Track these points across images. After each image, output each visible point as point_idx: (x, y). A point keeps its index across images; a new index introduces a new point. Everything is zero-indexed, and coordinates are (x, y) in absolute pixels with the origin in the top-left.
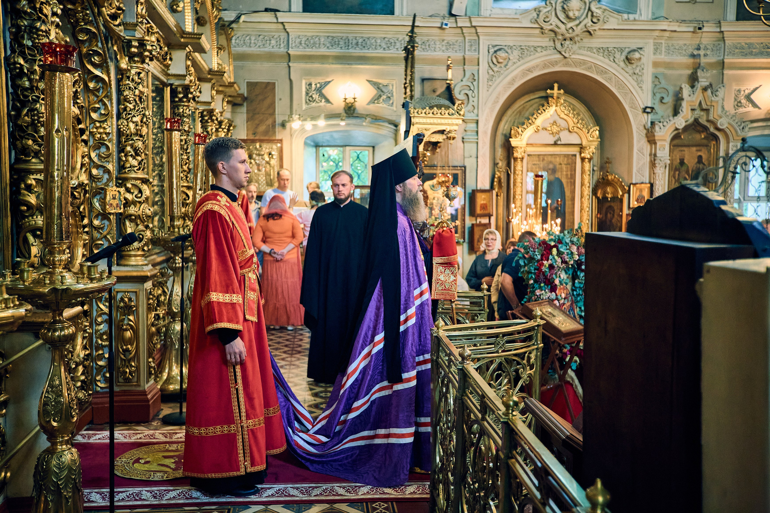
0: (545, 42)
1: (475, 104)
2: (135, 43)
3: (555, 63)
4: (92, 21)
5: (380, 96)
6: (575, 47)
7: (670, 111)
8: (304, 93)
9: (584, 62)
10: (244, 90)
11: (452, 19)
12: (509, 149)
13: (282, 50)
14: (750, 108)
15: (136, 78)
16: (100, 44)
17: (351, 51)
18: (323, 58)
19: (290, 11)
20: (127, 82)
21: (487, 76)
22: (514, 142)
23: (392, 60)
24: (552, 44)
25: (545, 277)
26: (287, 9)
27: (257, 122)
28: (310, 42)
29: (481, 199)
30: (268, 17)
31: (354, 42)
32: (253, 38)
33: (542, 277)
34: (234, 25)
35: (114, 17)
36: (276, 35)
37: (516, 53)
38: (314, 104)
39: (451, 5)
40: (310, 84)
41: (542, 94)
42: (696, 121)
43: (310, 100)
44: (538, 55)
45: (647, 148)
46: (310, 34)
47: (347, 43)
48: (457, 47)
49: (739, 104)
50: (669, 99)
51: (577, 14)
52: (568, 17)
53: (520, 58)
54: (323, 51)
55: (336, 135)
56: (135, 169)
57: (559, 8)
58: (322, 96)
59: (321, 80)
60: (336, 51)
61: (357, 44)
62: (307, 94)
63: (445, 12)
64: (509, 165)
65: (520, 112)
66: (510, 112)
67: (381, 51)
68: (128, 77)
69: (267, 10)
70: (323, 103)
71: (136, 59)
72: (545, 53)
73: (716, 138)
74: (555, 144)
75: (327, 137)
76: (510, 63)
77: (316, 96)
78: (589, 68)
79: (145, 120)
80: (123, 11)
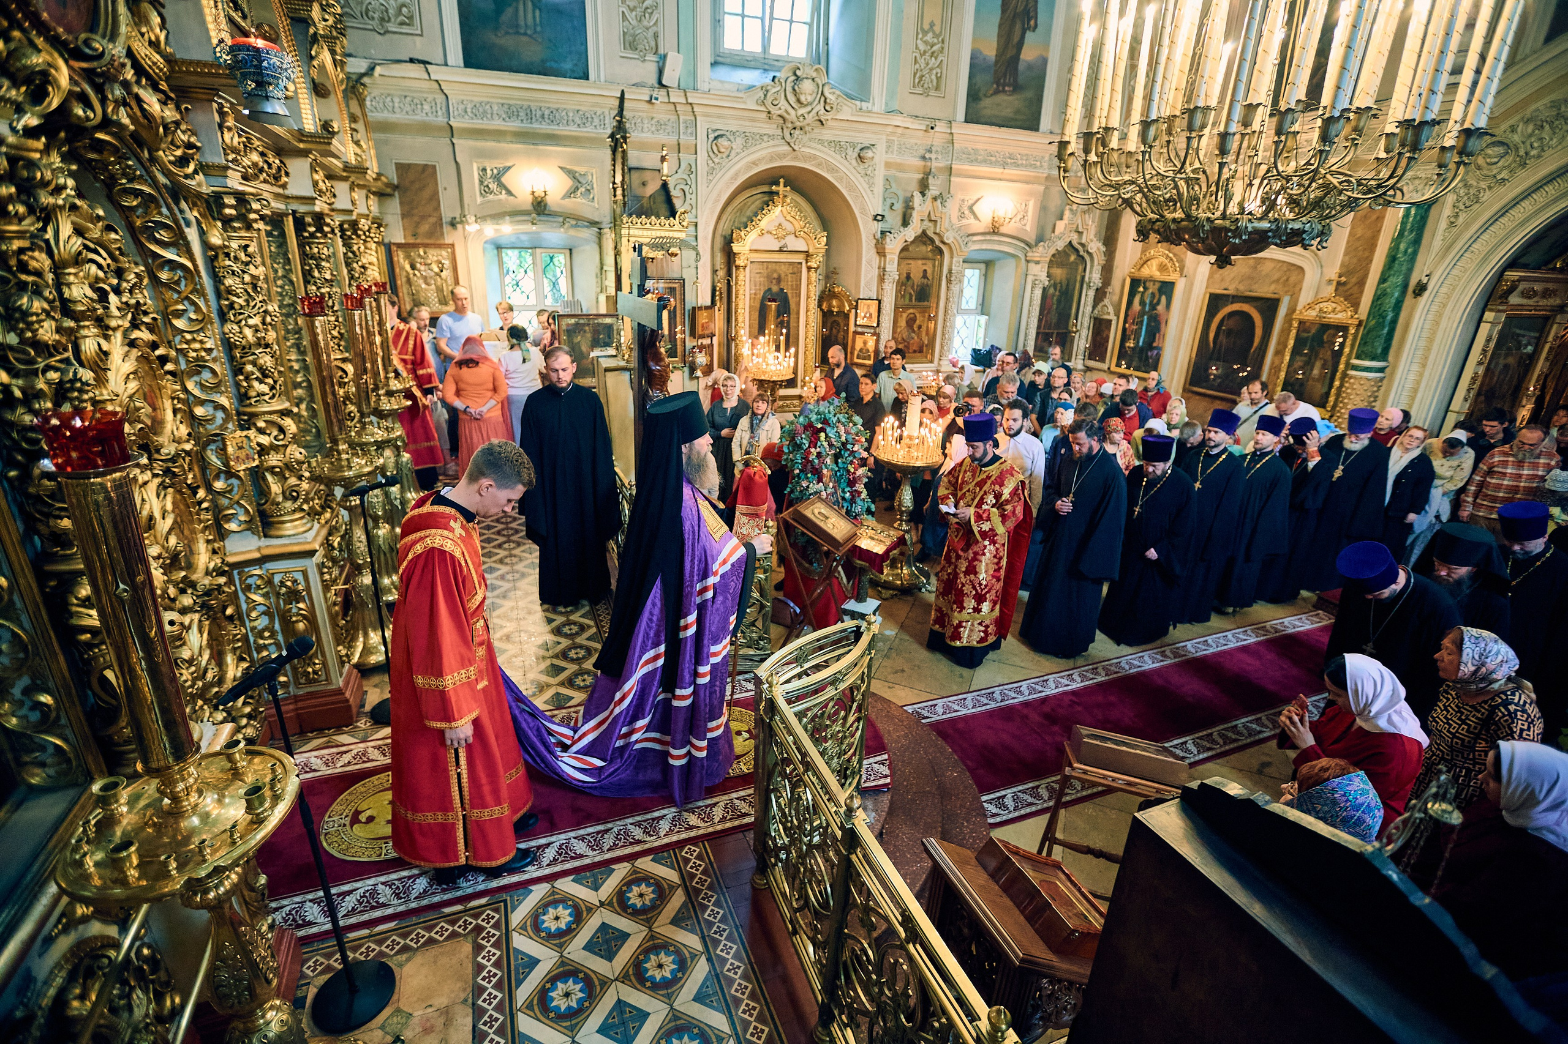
0: (772, 129)
1: (693, 202)
2: (230, 201)
3: (781, 156)
4: (141, 176)
5: (577, 188)
6: (805, 138)
7: (899, 220)
8: (477, 182)
9: (815, 157)
10: (393, 177)
11: (663, 92)
12: (730, 257)
13: (440, 119)
14: (972, 220)
15: (242, 256)
16: (164, 210)
17: (536, 125)
18: (498, 135)
19: (446, 65)
20: (228, 263)
21: (706, 168)
22: (736, 247)
23: (592, 142)
24: (779, 132)
25: (813, 467)
26: (441, 61)
27: (416, 219)
28: (479, 110)
29: (702, 318)
30: (416, 71)
31: (539, 113)
32: (396, 100)
33: (809, 467)
34: (365, 80)
35: (183, 161)
36: (430, 97)
37: (740, 141)
38: (491, 197)
39: (661, 72)
40: (484, 170)
41: (766, 189)
42: (924, 232)
43: (486, 190)
44: (764, 145)
45: (876, 259)
46: (477, 99)
47: (530, 116)
48: (669, 129)
49: (962, 216)
50: (899, 207)
51: (810, 99)
52: (799, 101)
53: (745, 147)
54: (497, 124)
55: (524, 238)
56: (266, 398)
57: (789, 89)
58: (502, 185)
59: (500, 164)
60: (514, 125)
61: (543, 117)
62: (481, 182)
63: (653, 81)
64: (729, 274)
65: (741, 210)
66: (729, 209)
67: (574, 128)
68: (227, 255)
69: (412, 61)
70: (503, 196)
71: (236, 225)
72: (772, 143)
73: (941, 252)
74: (781, 251)
75: (513, 239)
76: (733, 154)
77: (493, 186)
78: (819, 165)
79: (268, 319)
80: (198, 149)
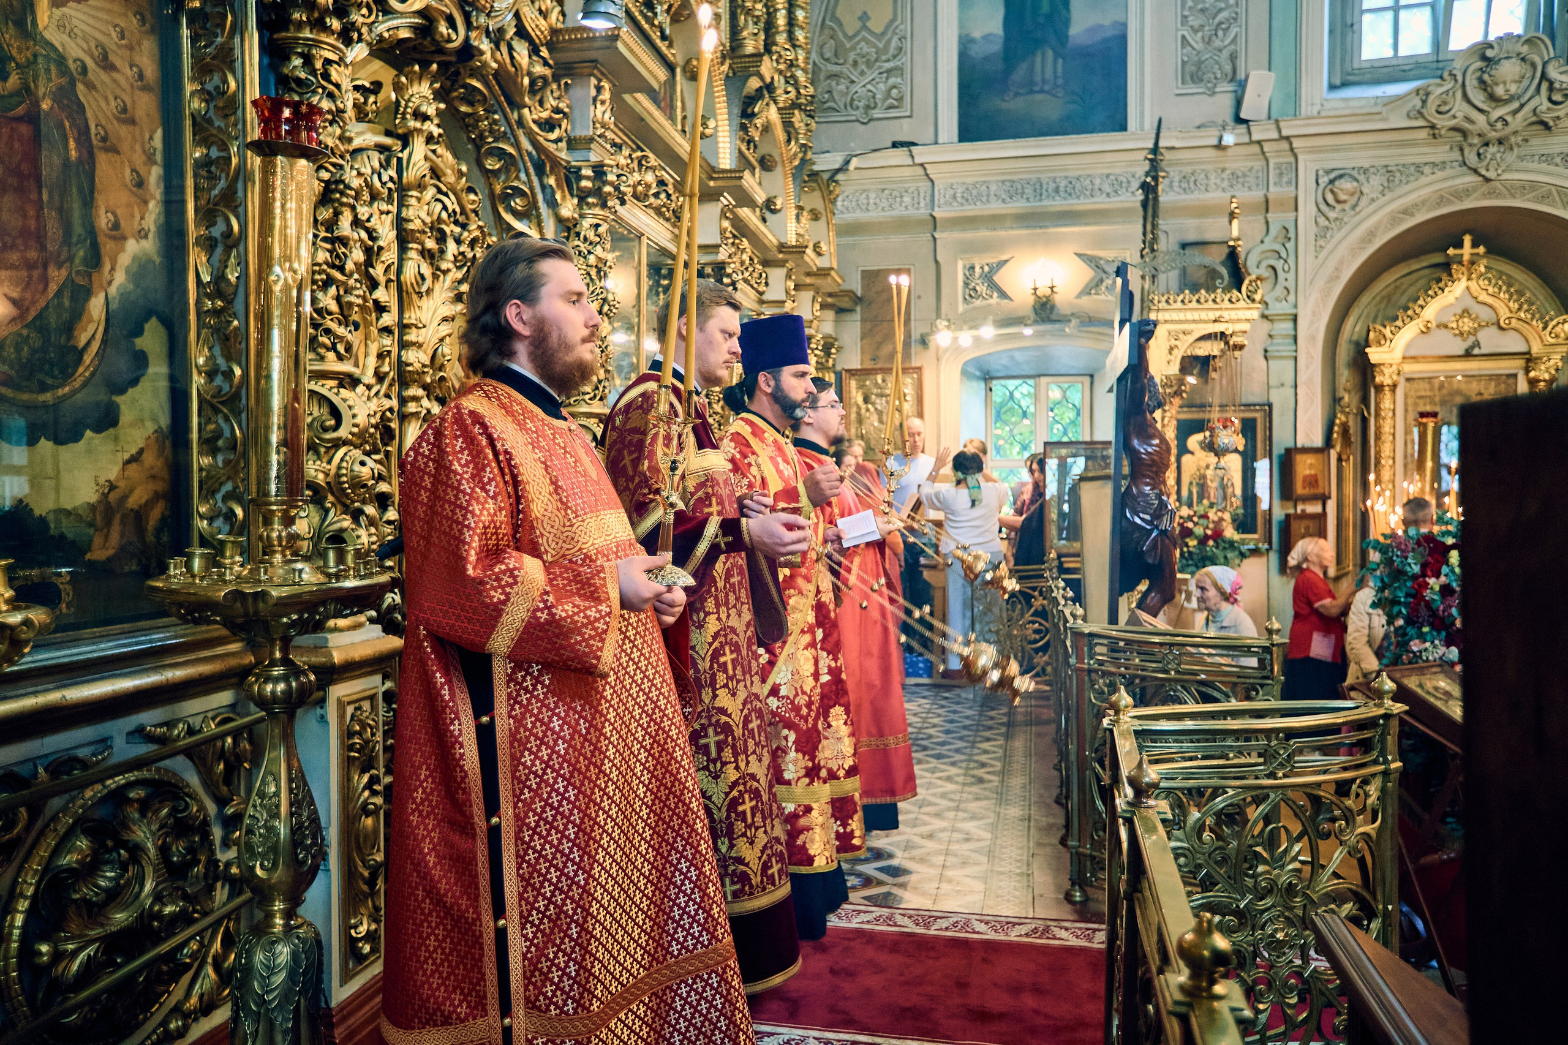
0: (1441, 152)
1: (1291, 284)
2: (587, 172)
3: (1467, 192)
4: (505, 133)
5: (1102, 281)
6: (1510, 157)
8: (960, 284)
9: (1534, 185)
10: (856, 285)
11: (1242, 128)
12: (1364, 370)
13: (922, 211)
15: (591, 235)
16: (523, 176)
17: (1044, 203)
18: (994, 221)
19: (936, 143)
20: (577, 243)
21: (1314, 229)
22: (1375, 354)
23: (1122, 214)
24: (1456, 155)
25: (1433, 613)
26: (931, 139)
27: (878, 338)
28: (972, 194)
29: (1305, 466)
30: (899, 156)
31: (1052, 186)
32: (872, 195)
33: (1423, 612)
34: (840, 177)
35: (549, 125)
36: (912, 186)
37: (1376, 181)
38: (978, 303)
39: (1239, 103)
40: (972, 268)
41: (1438, 258)
43: (972, 293)
44: (1424, 180)
46: (970, 180)
47: (1039, 190)
48: (1251, 180)
51: (1513, 88)
52: (1492, 98)
53: (1385, 190)
54: (995, 207)
55: (1019, 356)
56: (587, 397)
57: (1471, 82)
58: (994, 286)
59: (993, 259)
60: (1018, 206)
61: (1057, 190)
62: (966, 284)
63: (1227, 115)
64: (1365, 400)
65: (1388, 298)
66: (1365, 299)
67: (1103, 198)
68: (578, 234)
69: (895, 145)
70: (995, 299)
71: (590, 200)
72: (1440, 174)
74: (1468, 355)
75: (1005, 361)
76: (1364, 201)
77: (982, 288)
78: (1544, 198)
79: (606, 308)
80: (565, 114)
